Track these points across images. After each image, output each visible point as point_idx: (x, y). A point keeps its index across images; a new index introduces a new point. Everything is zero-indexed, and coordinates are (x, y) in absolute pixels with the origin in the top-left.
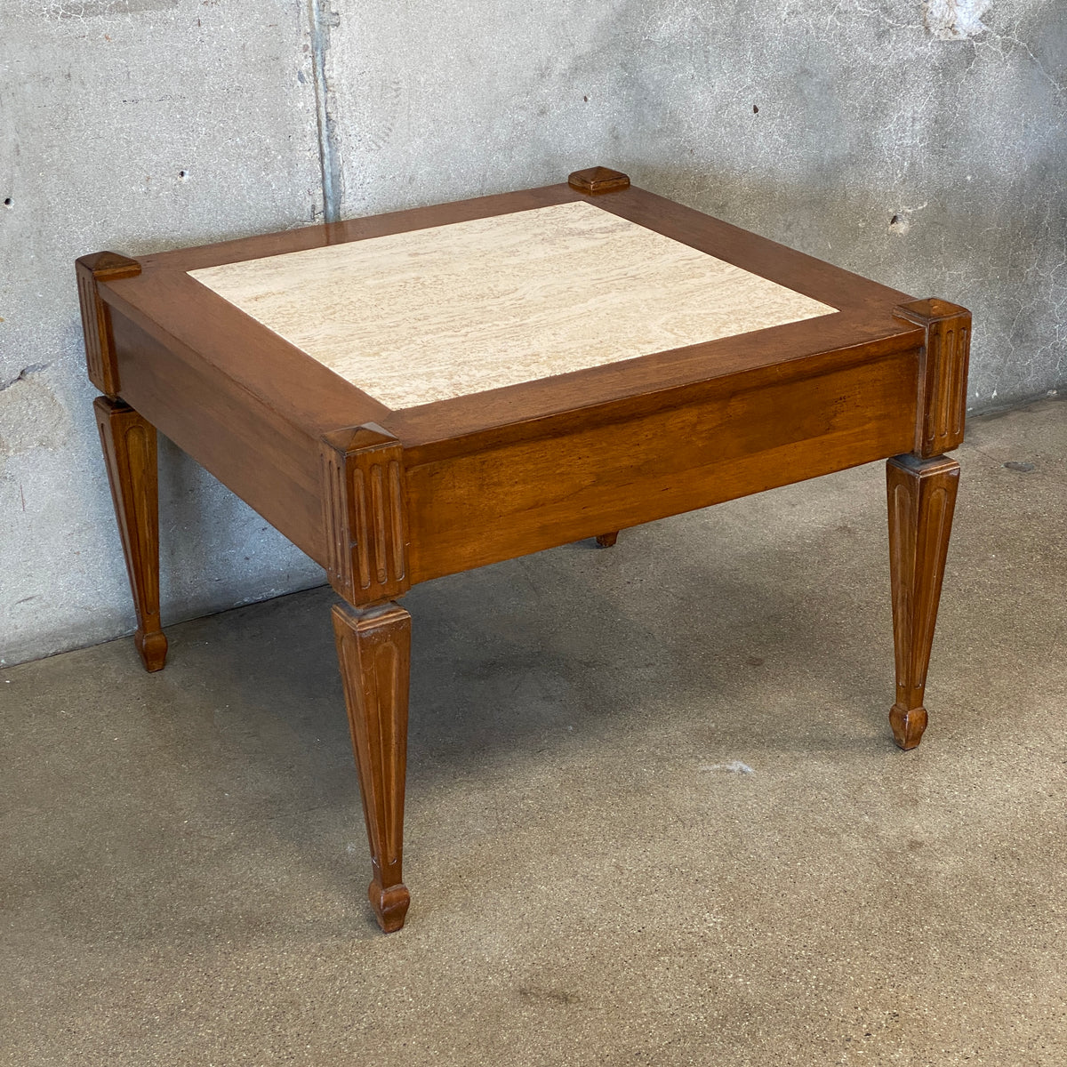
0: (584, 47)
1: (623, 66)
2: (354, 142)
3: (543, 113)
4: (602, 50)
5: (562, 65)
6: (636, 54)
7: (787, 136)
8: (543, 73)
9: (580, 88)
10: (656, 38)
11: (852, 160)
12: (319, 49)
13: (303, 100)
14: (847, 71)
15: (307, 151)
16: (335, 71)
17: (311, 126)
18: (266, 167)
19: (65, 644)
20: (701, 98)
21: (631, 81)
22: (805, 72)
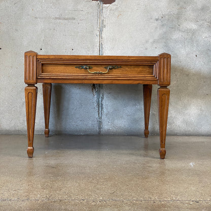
0: (156, 37)
1: (165, 43)
2: (106, 49)
3: (146, 49)
4: (160, 39)
5: (151, 40)
6: (168, 41)
7: (204, 62)
8: (147, 42)
9: (155, 45)
10: (172, 38)
12: (101, 31)
13: (97, 40)
15: (97, 49)
16: (104, 35)
17: (98, 45)
18: (88, 50)
19: (40, 133)
20: (183, 52)
21: (166, 46)
22: (209, 50)
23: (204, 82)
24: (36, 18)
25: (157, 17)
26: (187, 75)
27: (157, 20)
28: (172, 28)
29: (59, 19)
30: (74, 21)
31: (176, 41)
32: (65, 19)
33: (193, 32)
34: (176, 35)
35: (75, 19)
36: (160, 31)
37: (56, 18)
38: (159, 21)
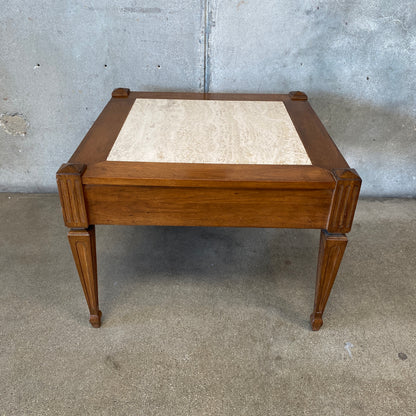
0: (303, 46)
1: (318, 55)
2: (216, 65)
3: (285, 66)
4: (311, 48)
5: (294, 51)
6: (323, 51)
7: (379, 90)
8: (287, 53)
9: (300, 60)
10: (332, 47)
11: (404, 103)
12: (207, 33)
13: (200, 49)
14: (408, 70)
15: (200, 65)
16: (212, 41)
17: (202, 58)
20: (347, 71)
21: (320, 60)
22: (390, 68)
23: (373, 121)
24: (91, 9)
25: (308, 8)
26: (348, 110)
27: (308, 12)
28: (334, 28)
29: (133, 10)
30: (159, 15)
31: (337, 52)
32: (143, 11)
33: (370, 37)
34: (340, 42)
35: (160, 11)
36: (311, 35)
37: (127, 9)
38: (313, 16)
